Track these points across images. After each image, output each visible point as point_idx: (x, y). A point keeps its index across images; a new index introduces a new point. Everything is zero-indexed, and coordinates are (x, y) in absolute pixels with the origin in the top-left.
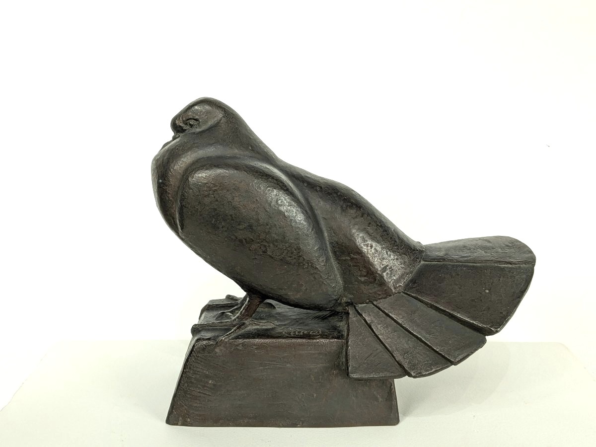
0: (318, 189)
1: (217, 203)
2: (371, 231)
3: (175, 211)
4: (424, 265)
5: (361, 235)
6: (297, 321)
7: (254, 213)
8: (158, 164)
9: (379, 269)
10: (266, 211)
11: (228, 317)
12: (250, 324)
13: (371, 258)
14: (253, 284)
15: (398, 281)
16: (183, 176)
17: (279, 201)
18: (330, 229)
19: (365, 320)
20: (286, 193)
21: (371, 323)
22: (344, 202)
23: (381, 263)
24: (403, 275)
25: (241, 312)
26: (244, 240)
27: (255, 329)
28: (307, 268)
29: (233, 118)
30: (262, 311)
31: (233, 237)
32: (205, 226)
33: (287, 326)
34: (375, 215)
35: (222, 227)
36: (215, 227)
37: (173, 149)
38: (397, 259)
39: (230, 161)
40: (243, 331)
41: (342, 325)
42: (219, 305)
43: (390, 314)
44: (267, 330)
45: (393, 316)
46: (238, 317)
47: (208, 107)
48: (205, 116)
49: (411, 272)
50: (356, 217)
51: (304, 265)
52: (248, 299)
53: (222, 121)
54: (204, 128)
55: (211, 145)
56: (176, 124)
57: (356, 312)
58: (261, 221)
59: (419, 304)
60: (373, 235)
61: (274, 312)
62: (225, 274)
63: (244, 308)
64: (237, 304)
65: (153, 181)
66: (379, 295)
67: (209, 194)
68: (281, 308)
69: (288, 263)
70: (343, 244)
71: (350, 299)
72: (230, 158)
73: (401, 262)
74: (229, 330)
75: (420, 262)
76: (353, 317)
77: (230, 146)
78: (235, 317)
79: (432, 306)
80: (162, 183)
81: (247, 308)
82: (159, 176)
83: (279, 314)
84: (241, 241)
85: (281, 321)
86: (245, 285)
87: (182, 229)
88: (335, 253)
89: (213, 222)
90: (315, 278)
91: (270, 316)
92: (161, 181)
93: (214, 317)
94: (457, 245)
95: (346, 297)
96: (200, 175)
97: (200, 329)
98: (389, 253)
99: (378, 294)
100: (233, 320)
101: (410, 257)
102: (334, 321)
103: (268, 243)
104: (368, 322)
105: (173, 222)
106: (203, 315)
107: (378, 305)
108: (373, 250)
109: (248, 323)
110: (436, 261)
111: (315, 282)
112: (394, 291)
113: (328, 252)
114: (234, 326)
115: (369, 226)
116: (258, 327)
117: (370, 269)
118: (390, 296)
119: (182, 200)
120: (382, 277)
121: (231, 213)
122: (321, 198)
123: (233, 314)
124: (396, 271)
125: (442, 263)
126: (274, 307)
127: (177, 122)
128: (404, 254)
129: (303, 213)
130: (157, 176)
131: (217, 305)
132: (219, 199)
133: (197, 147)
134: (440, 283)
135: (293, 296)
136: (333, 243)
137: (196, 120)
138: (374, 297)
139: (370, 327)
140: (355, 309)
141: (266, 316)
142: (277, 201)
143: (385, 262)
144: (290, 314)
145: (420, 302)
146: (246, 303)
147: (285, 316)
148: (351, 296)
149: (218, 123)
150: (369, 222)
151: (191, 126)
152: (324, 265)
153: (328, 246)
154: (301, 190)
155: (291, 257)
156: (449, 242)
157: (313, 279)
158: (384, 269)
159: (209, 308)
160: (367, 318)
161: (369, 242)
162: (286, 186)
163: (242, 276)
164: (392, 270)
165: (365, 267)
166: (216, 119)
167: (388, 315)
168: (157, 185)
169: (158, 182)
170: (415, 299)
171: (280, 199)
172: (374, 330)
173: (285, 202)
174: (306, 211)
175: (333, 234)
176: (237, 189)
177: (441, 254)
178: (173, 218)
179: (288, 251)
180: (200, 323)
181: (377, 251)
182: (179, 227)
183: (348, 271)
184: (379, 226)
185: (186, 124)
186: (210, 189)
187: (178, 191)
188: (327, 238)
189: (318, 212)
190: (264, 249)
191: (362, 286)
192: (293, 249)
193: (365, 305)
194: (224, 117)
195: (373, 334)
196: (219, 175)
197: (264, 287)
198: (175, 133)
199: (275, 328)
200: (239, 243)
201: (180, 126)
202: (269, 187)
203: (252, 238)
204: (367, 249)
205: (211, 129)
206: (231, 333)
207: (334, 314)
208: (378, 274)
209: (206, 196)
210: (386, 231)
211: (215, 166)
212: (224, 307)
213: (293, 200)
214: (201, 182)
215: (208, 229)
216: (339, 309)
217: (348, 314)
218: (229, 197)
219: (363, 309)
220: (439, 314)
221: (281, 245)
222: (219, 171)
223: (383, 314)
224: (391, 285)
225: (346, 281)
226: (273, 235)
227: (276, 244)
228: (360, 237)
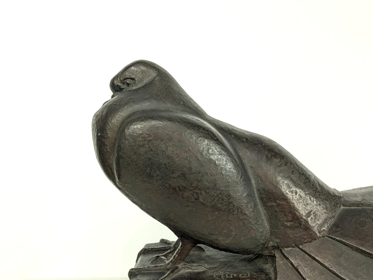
0: (245, 140)
1: (151, 152)
2: (295, 179)
3: (113, 162)
4: (343, 210)
5: (286, 182)
6: (225, 264)
7: (186, 162)
8: (97, 119)
9: (304, 214)
10: (198, 160)
11: (162, 261)
12: (183, 268)
13: (296, 204)
14: (185, 230)
15: (321, 225)
16: (120, 128)
17: (210, 151)
18: (258, 176)
19: (292, 264)
20: (217, 143)
21: (298, 266)
22: (269, 152)
23: (305, 208)
24: (326, 220)
25: (175, 256)
26: (177, 188)
27: (187, 273)
28: (237, 214)
29: (166, 76)
30: (193, 254)
31: (167, 185)
32: (140, 175)
33: (217, 269)
34: (297, 164)
35: (157, 176)
36: (150, 176)
37: (111, 104)
38: (320, 205)
39: (164, 114)
40: (177, 275)
41: (268, 267)
42: (154, 248)
43: (317, 258)
44: (199, 273)
45: (319, 259)
46: (171, 261)
47: (143, 68)
48: (141, 75)
49: (334, 217)
50: (280, 166)
51: (234, 211)
52: (181, 244)
53: (156, 79)
54: (140, 85)
55: (146, 99)
56: (114, 84)
57: (282, 256)
58: (193, 170)
59: (344, 247)
60: (297, 181)
61: (204, 255)
62: (159, 221)
63: (178, 251)
64: (170, 248)
65: (93, 135)
66: (305, 239)
67: (144, 144)
68: (209, 251)
69: (219, 210)
70: (270, 191)
71: (277, 243)
72: (164, 111)
73: (323, 207)
74: (163, 274)
75: (340, 207)
76: (280, 261)
77: (164, 100)
78: (169, 261)
79: (357, 250)
80: (101, 136)
81: (180, 252)
82: (98, 130)
83: (209, 256)
84: (174, 189)
85: (211, 264)
86: (179, 231)
87: (119, 179)
88: (262, 199)
89: (148, 171)
90: (244, 223)
91: (200, 259)
92: (99, 134)
93: (149, 261)
94: (370, 190)
95: (272, 241)
96: (136, 127)
97: (137, 273)
98: (312, 198)
99: (303, 238)
100: (167, 265)
101: (331, 203)
102: (260, 263)
103: (200, 190)
104: (295, 265)
105: (111, 173)
106: (140, 259)
107: (304, 249)
108: (297, 196)
109: (180, 267)
110: (355, 206)
111: (244, 227)
112: (318, 235)
113: (256, 199)
114: (168, 270)
115: (292, 174)
116: (191, 270)
117: (296, 214)
118: (315, 239)
119: (119, 151)
120: (307, 222)
121: (165, 162)
122: (247, 148)
123: (166, 258)
124: (320, 216)
125: (360, 208)
126: (204, 251)
127: (115, 82)
128: (326, 200)
129: (232, 161)
130: (96, 130)
131: (152, 249)
132: (153, 149)
133: (134, 102)
134: (363, 227)
135: (223, 241)
136: (260, 190)
137: (133, 79)
138: (300, 241)
139: (297, 270)
140: (282, 252)
141: (197, 259)
142: (208, 150)
143: (309, 208)
144: (219, 257)
145: (345, 245)
146: (179, 247)
147: (214, 259)
148: (278, 241)
149: (153, 81)
150: (292, 170)
151: (128, 85)
152: (253, 211)
153: (256, 193)
154: (229, 141)
155: (221, 203)
156: (361, 189)
157: (242, 224)
158: (309, 215)
159: (145, 252)
160: (293, 261)
161: (294, 189)
162: (216, 137)
163: (175, 222)
164: (316, 215)
165: (290, 212)
166: (150, 78)
167: (314, 258)
168: (96, 139)
169: (97, 135)
170: (339, 242)
171: (211, 149)
172: (302, 273)
173: (216, 151)
174: (235, 160)
175: (260, 182)
176: (170, 139)
177: (359, 199)
178: (111, 169)
179: (219, 198)
180: (136, 268)
181: (301, 197)
182: (116, 177)
183: (275, 216)
184: (302, 174)
185: (124, 83)
186: (145, 139)
187: (115, 142)
188: (254, 186)
189: (245, 161)
190: (196, 196)
191: (289, 231)
192: (224, 197)
193: (291, 248)
194: (157, 76)
195: (301, 277)
196: (153, 125)
197: (196, 233)
198: (113, 93)
199: (206, 271)
200: (173, 191)
201: (118, 85)
202: (200, 137)
203: (185, 186)
204: (293, 196)
205: (145, 87)
206: (166, 277)
207: (259, 256)
208: (304, 219)
209: (141, 146)
210: (308, 179)
211: (150, 118)
212: (158, 250)
213: (223, 149)
214: (137, 133)
215: (143, 178)
216: (266, 253)
217: (274, 257)
218: (163, 147)
219: (289, 252)
220: (364, 257)
221: (212, 192)
222: (154, 123)
223: (309, 257)
224: (315, 229)
225: (273, 226)
226: (205, 183)
227: (208, 191)
228: (286, 184)
